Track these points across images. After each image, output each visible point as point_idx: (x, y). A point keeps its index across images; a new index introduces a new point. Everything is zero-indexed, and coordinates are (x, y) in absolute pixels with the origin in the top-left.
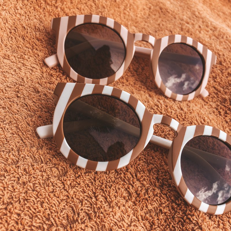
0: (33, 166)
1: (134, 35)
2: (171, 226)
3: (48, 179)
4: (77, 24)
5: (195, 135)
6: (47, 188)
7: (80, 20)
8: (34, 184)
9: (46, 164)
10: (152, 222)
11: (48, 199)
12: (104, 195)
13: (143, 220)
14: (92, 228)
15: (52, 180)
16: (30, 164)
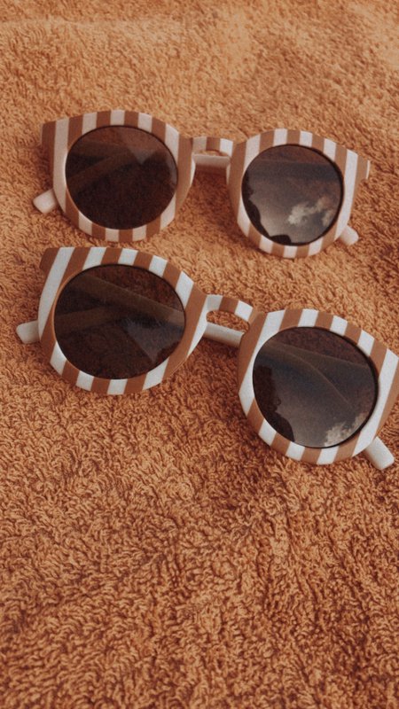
0: (9, 389)
1: (191, 140)
2: (235, 482)
3: (34, 409)
4: (85, 130)
5: (281, 328)
6: (31, 423)
7: (89, 124)
8: (11, 418)
9: (32, 385)
10: (205, 476)
11: (32, 440)
12: (124, 433)
13: (189, 472)
14: (100, 484)
15: (40, 411)
16: (5, 387)
